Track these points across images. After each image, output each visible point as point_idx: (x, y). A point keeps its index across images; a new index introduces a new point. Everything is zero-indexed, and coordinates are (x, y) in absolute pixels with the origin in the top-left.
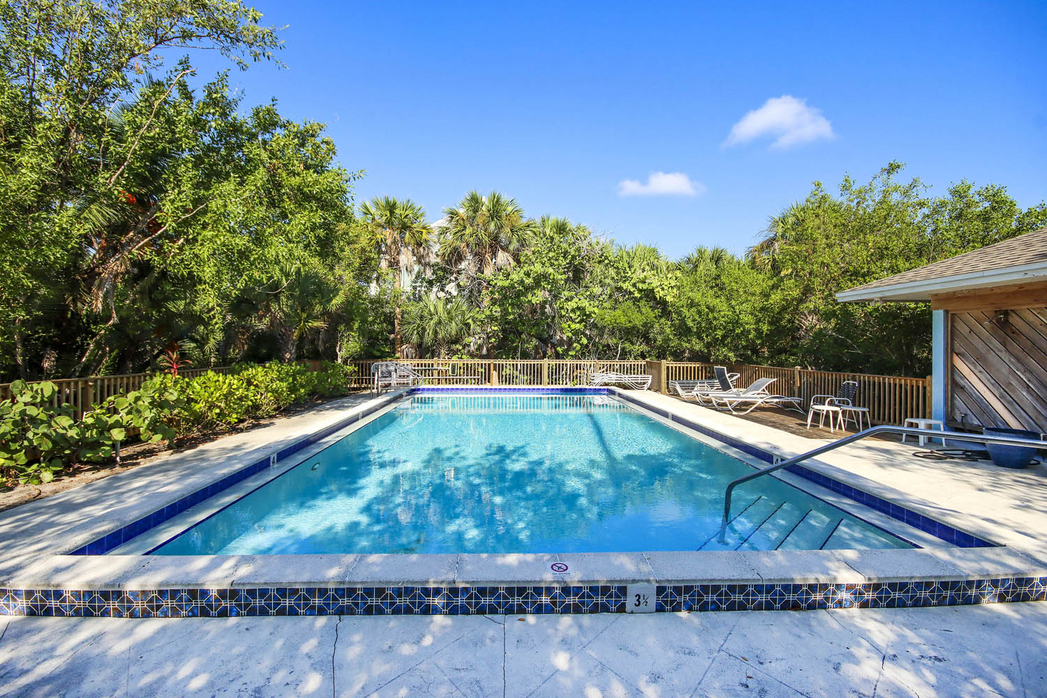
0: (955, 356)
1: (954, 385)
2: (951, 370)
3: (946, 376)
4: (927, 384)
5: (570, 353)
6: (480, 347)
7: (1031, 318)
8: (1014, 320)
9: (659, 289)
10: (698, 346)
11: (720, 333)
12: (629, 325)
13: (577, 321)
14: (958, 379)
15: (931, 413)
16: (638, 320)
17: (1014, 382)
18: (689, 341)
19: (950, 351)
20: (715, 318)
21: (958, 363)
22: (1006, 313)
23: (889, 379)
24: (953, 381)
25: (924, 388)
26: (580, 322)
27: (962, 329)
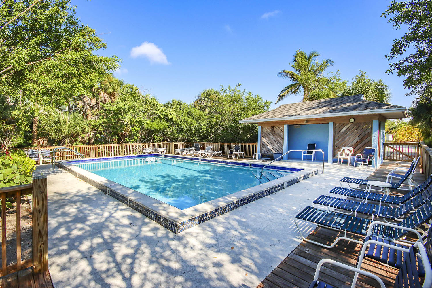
0: (263, 138)
1: (262, 144)
2: (262, 140)
3: (261, 142)
4: (256, 145)
5: (132, 140)
6: (90, 139)
7: (278, 128)
8: (275, 129)
9: (169, 115)
10: (185, 136)
11: (194, 131)
12: (158, 128)
13: (137, 126)
14: (263, 143)
15: (257, 152)
16: (162, 127)
17: (274, 143)
18: (182, 135)
19: (262, 136)
20: (192, 127)
21: (263, 139)
22: (273, 127)
23: (247, 144)
24: (262, 143)
25: (255, 146)
26: (139, 127)
27: (264, 130)
